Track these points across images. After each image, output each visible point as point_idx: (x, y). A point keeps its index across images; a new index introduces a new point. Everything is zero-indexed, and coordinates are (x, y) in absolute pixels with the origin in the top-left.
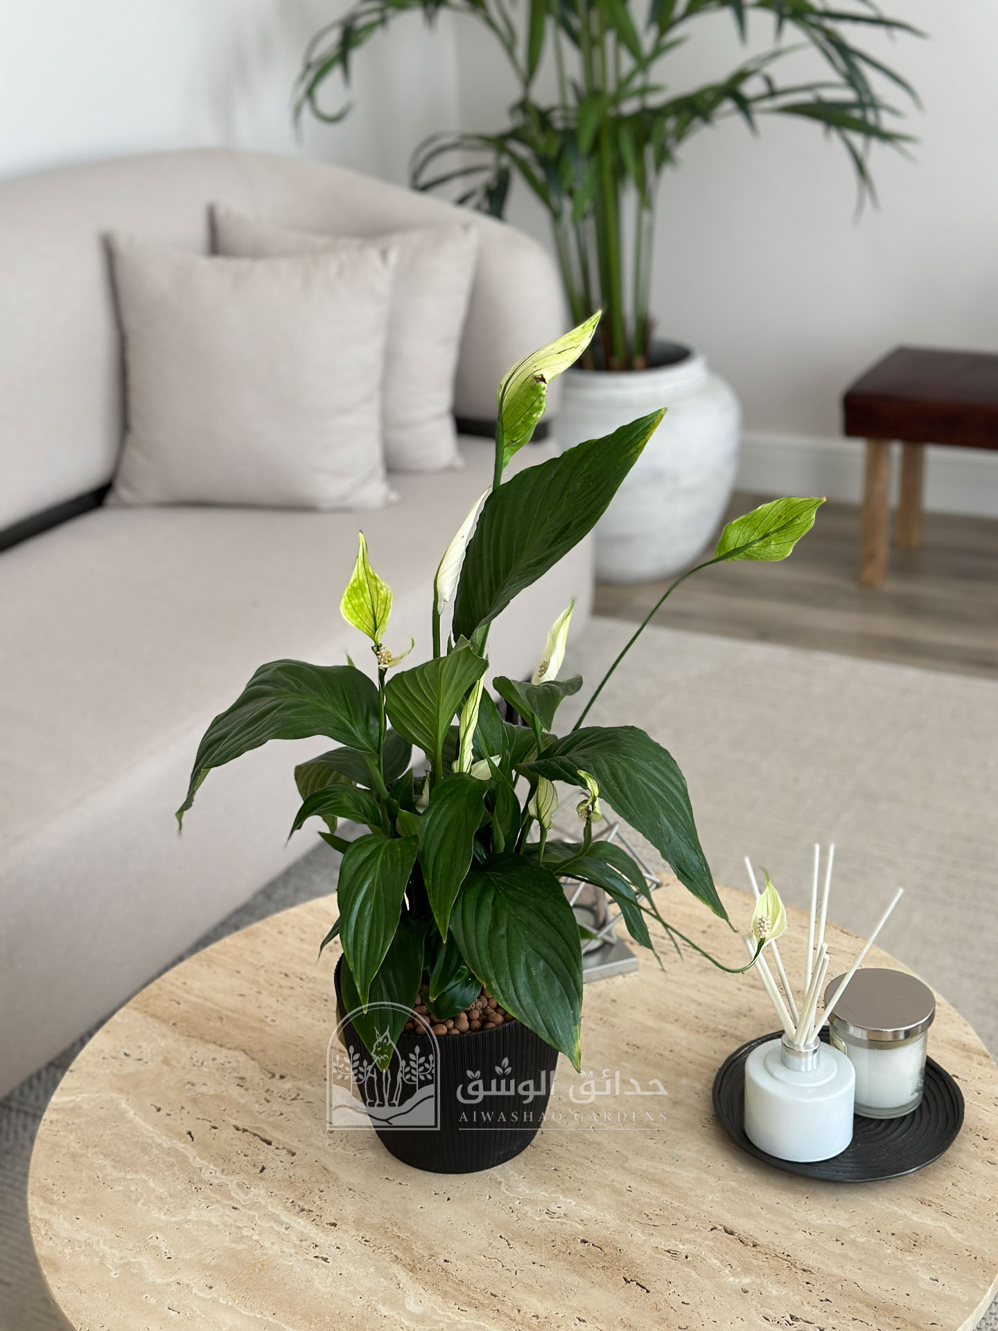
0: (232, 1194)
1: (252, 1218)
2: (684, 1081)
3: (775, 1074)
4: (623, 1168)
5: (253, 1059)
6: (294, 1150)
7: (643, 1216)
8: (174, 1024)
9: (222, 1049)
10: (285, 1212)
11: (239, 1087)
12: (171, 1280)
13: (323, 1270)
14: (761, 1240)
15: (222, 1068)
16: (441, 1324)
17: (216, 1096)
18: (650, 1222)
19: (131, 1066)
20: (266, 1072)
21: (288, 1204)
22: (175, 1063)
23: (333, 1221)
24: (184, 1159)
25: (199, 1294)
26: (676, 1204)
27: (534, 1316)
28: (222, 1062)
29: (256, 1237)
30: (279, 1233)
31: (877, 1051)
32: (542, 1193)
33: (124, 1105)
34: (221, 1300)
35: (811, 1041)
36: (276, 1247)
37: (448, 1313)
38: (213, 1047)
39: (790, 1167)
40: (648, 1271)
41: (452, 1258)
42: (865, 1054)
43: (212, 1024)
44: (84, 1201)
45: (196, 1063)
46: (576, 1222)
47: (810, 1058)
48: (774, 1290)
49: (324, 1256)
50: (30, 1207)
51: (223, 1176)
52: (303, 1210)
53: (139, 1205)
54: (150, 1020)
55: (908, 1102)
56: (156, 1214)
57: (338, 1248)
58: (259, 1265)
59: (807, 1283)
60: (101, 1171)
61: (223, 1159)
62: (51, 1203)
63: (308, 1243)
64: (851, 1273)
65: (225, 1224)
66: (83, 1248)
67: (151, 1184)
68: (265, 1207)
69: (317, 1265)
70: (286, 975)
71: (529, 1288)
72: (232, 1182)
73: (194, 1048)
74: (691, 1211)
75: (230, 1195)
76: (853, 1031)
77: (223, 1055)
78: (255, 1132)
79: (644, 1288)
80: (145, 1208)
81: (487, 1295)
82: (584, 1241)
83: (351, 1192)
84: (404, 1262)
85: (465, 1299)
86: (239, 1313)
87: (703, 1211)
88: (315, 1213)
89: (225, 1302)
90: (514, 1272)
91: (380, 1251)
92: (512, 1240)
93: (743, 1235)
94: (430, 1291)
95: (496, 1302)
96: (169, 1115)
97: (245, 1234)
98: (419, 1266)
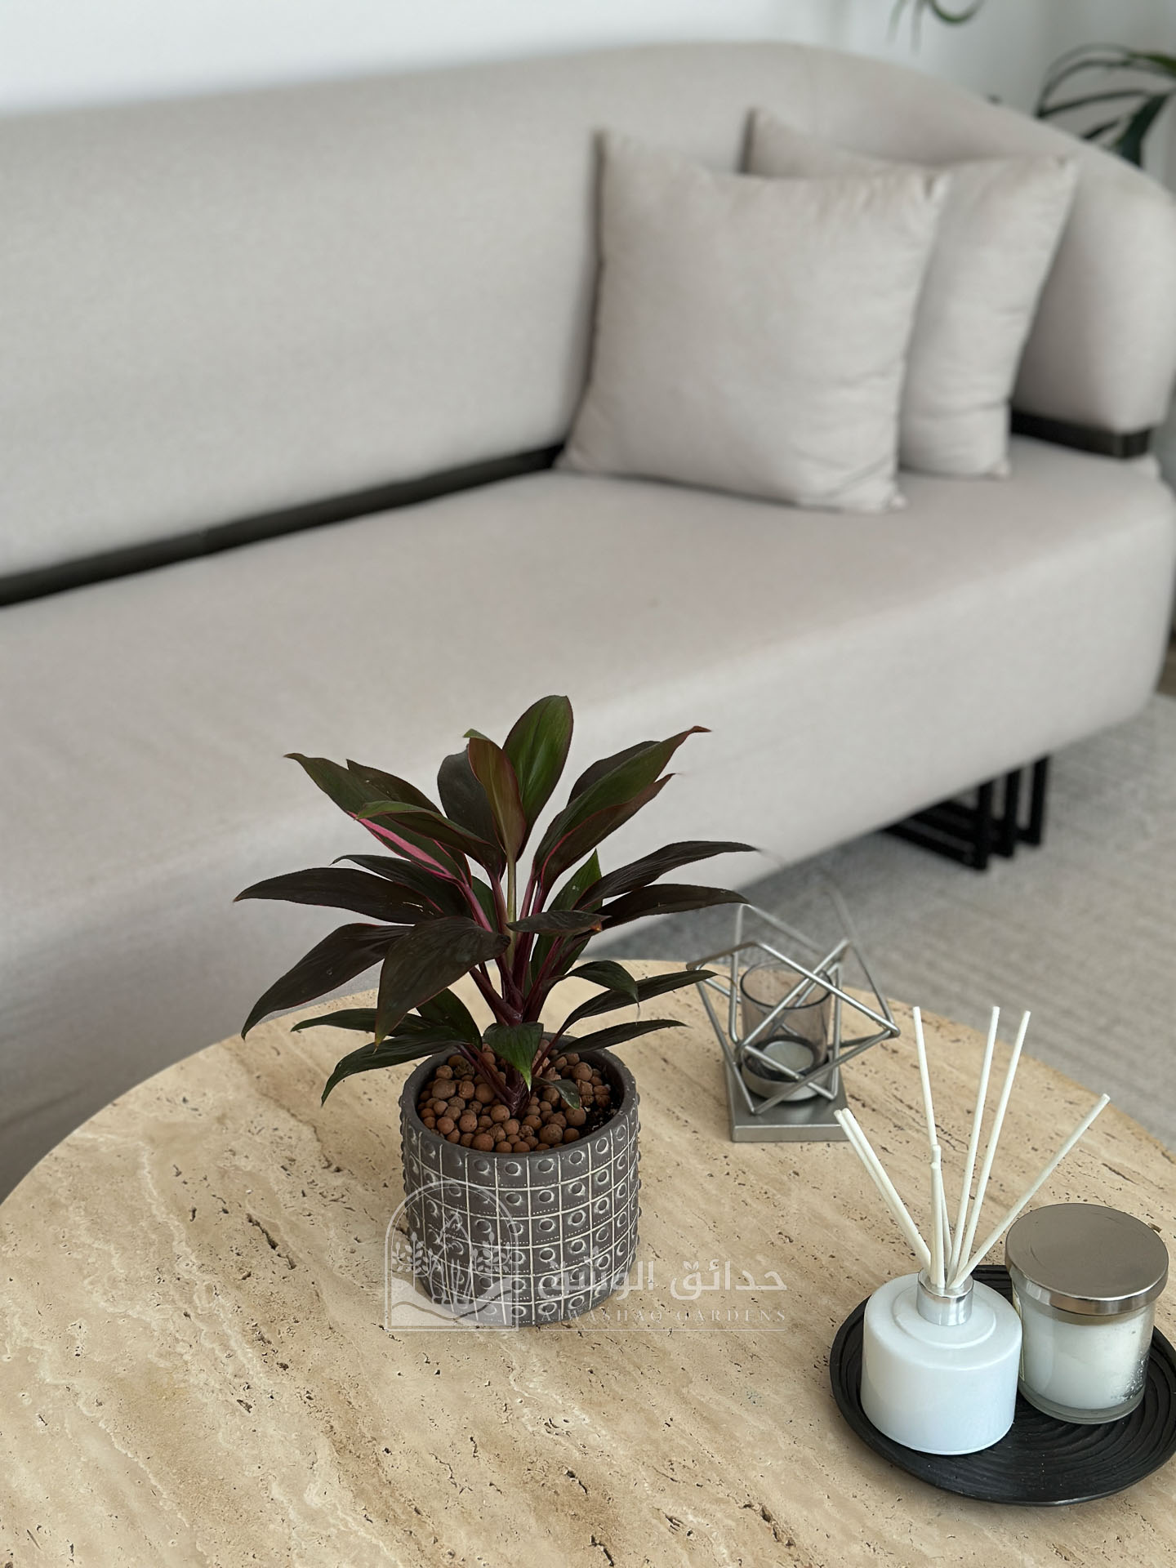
0: (195, 1297)
1: (197, 1333)
4: (678, 1392)
5: (318, 1140)
7: (667, 1463)
10: (239, 1336)
12: (63, 1381)
13: (237, 1420)
15: (276, 1143)
16: (332, 1529)
17: (250, 1174)
20: (322, 1157)
21: (248, 1328)
23: (286, 1362)
27: (450, 1554)
28: (282, 1135)
29: (187, 1357)
30: (217, 1358)
32: (555, 1397)
34: (100, 1424)
36: (203, 1376)
37: (350, 1519)
40: (628, 1537)
49: (249, 1402)
52: (262, 1339)
57: (272, 1397)
58: (169, 1393)
61: (209, 1251)
63: (242, 1381)
68: (221, 1324)
69: (233, 1413)
71: (465, 1516)
74: (732, 1473)
78: (265, 1227)
79: (609, 1557)
80: (90, 1287)
81: (409, 1509)
82: (571, 1475)
83: (330, 1332)
84: (337, 1437)
85: (380, 1506)
86: (111, 1444)
87: (747, 1478)
88: (272, 1347)
89: (104, 1427)
90: (459, 1489)
91: (317, 1414)
92: (483, 1446)
93: (781, 1526)
94: (344, 1484)
95: (415, 1521)
96: (185, 1183)
97: (179, 1349)
98: (351, 1447)
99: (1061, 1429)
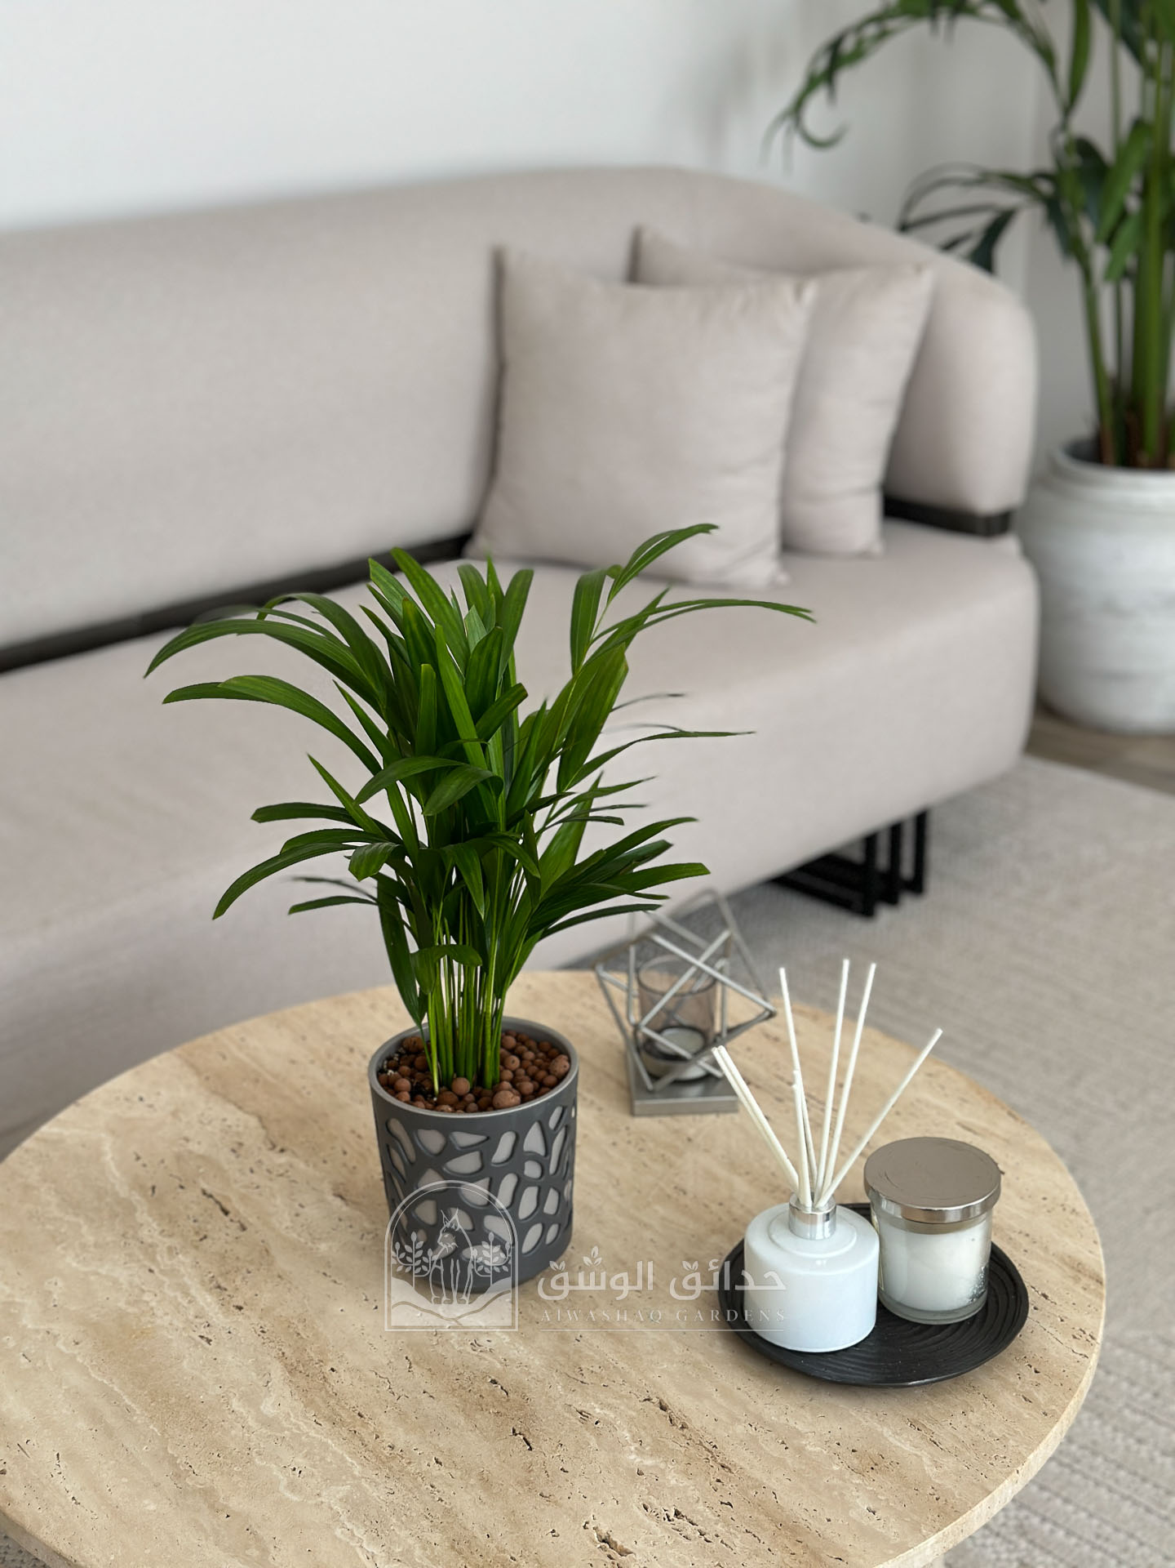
0: (159, 1258)
1: (161, 1284)
5: (264, 1127)
6: (246, 1225)
7: (577, 1370)
8: (207, 1078)
9: (240, 1114)
10: (199, 1286)
11: (231, 1153)
12: (42, 1327)
13: (200, 1351)
14: (695, 1423)
15: (226, 1131)
16: (286, 1432)
17: (202, 1157)
18: (580, 1378)
19: (138, 1111)
20: (268, 1143)
21: (207, 1279)
22: (183, 1116)
23: (241, 1304)
24: (132, 1212)
25: (63, 1348)
26: (621, 1365)
27: (390, 1446)
28: (231, 1124)
29: (153, 1304)
30: (179, 1304)
33: (107, 1147)
34: (79, 1359)
36: (166, 1318)
37: (301, 1423)
38: (231, 1107)
40: (544, 1428)
41: (341, 1368)
45: (204, 1121)
46: (497, 1359)
47: (820, 1224)
48: (673, 1479)
49: (210, 1337)
51: (160, 1237)
52: (219, 1287)
53: (59, 1248)
54: (186, 1069)
55: (957, 1307)
56: (70, 1260)
57: (229, 1332)
58: (139, 1332)
59: (718, 1481)
60: (43, 1208)
61: (170, 1220)
63: (204, 1320)
64: (776, 1482)
68: (182, 1276)
69: (196, 1345)
71: (402, 1416)
72: (164, 1245)
73: (211, 1105)
74: (633, 1375)
75: (154, 1258)
76: (887, 1206)
77: (235, 1117)
78: (219, 1199)
79: (528, 1444)
80: (62, 1252)
81: (353, 1414)
82: (494, 1382)
83: (279, 1279)
84: (288, 1362)
85: (327, 1412)
86: (89, 1375)
87: (646, 1378)
88: (227, 1293)
89: (81, 1361)
90: (397, 1397)
91: (270, 1344)
92: (417, 1363)
93: (676, 1413)
94: (296, 1397)
95: (359, 1423)
96: (144, 1165)
97: (146, 1297)
98: (301, 1368)
99: (915, 1329)
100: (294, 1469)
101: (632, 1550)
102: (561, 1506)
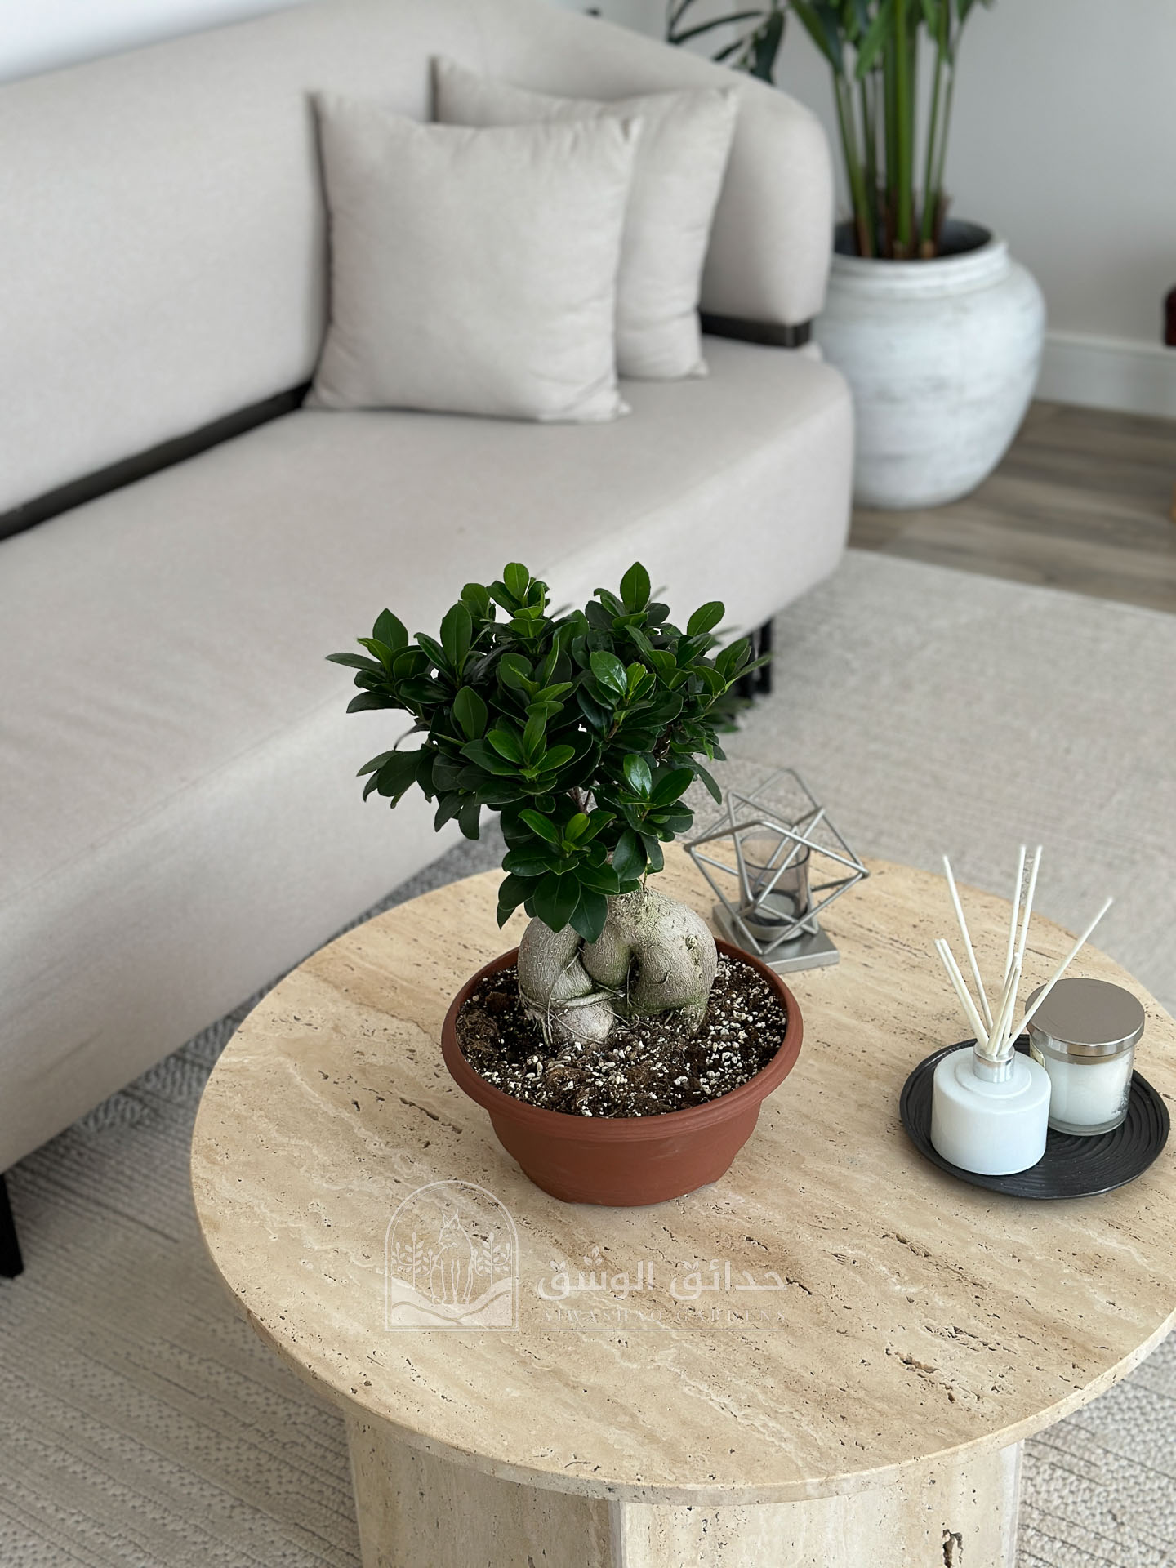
2: (874, 1084)
3: (965, 1084)
6: (460, 1128)
8: (346, 991)
9: (394, 1019)
14: (935, 1250)
18: (820, 1225)
19: (300, 1031)
22: (345, 1032)
24: (349, 1129)
25: (357, 1263)
26: (849, 1208)
31: (1076, 1065)
33: (291, 1071)
35: (1005, 1051)
38: (386, 1017)
39: (973, 1179)
41: (613, 1247)
42: (1064, 1069)
43: (385, 993)
44: (247, 1164)
45: (367, 1033)
46: (743, 1219)
47: (1003, 1068)
48: (939, 1301)
50: (193, 1166)
51: (388, 1149)
53: (302, 1170)
54: (322, 984)
55: (1110, 1119)
56: (317, 1181)
59: (977, 1297)
60: (265, 1135)
62: (214, 1163)
64: (1023, 1289)
65: (387, 1196)
66: (243, 1210)
67: (315, 1152)
70: (466, 947)
72: (396, 1156)
73: (364, 1017)
75: (393, 1166)
76: (1051, 1043)
77: (394, 1025)
100: (620, 1341)
101: (935, 1367)
102: (858, 1338)
